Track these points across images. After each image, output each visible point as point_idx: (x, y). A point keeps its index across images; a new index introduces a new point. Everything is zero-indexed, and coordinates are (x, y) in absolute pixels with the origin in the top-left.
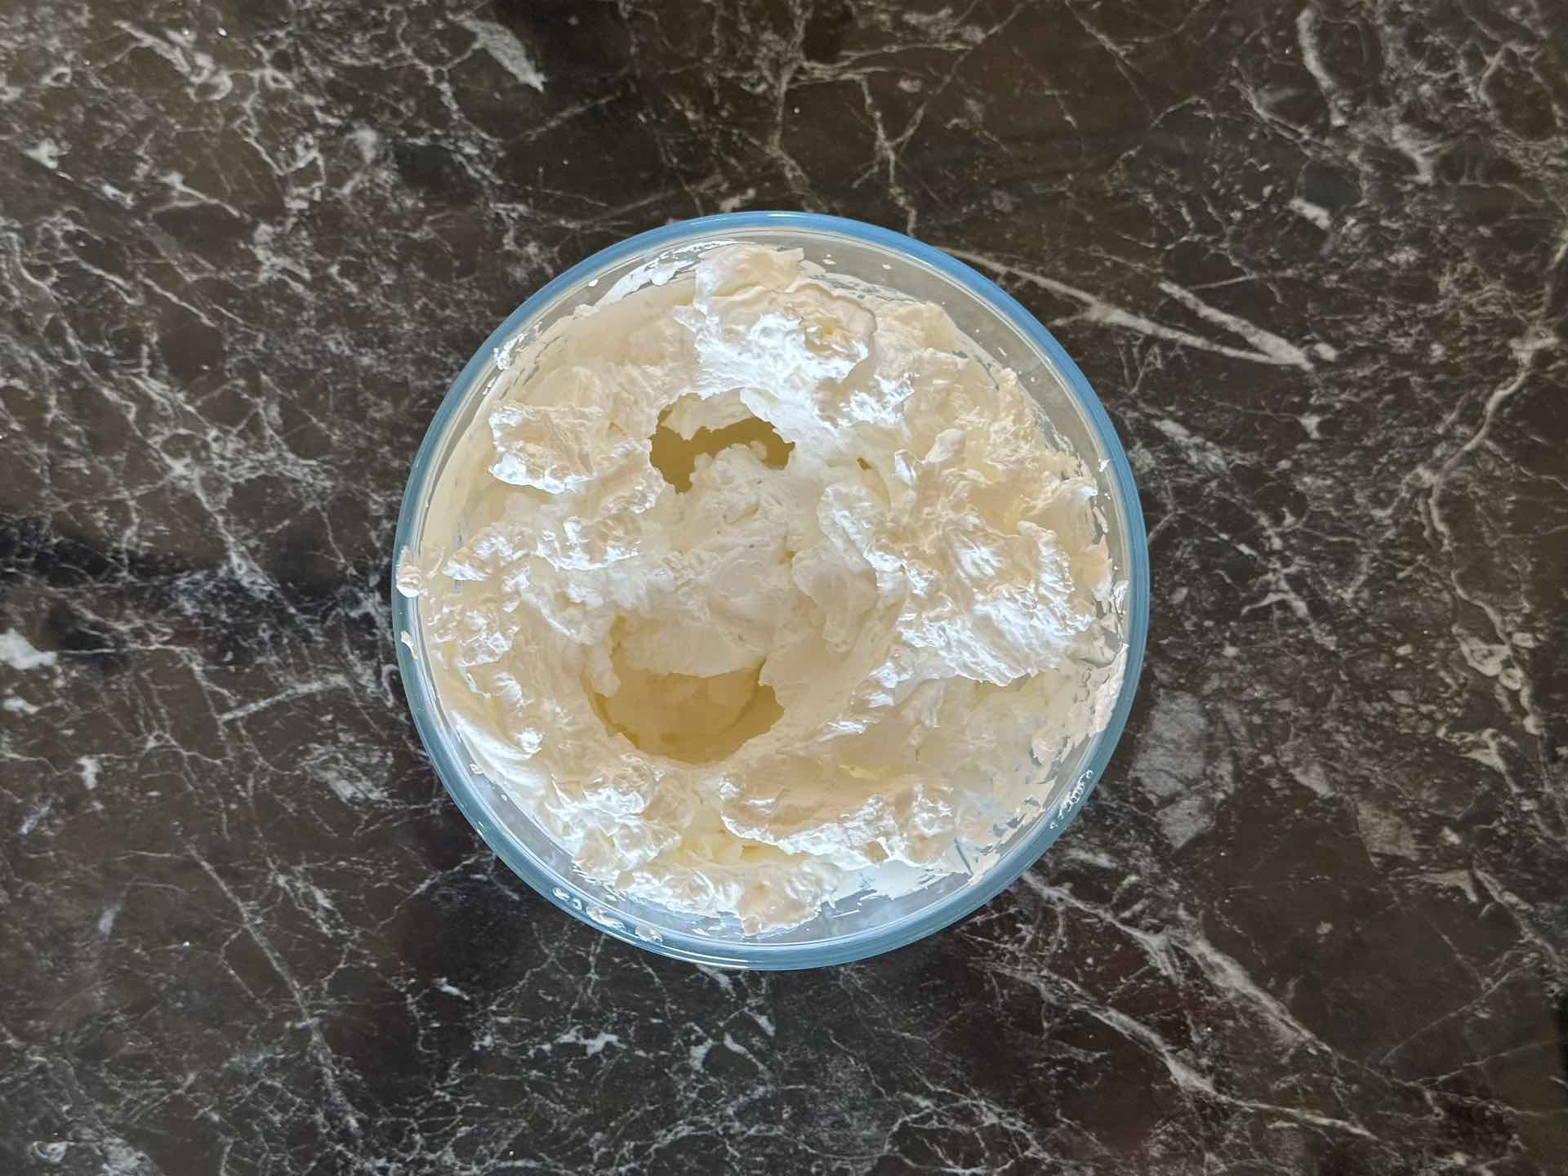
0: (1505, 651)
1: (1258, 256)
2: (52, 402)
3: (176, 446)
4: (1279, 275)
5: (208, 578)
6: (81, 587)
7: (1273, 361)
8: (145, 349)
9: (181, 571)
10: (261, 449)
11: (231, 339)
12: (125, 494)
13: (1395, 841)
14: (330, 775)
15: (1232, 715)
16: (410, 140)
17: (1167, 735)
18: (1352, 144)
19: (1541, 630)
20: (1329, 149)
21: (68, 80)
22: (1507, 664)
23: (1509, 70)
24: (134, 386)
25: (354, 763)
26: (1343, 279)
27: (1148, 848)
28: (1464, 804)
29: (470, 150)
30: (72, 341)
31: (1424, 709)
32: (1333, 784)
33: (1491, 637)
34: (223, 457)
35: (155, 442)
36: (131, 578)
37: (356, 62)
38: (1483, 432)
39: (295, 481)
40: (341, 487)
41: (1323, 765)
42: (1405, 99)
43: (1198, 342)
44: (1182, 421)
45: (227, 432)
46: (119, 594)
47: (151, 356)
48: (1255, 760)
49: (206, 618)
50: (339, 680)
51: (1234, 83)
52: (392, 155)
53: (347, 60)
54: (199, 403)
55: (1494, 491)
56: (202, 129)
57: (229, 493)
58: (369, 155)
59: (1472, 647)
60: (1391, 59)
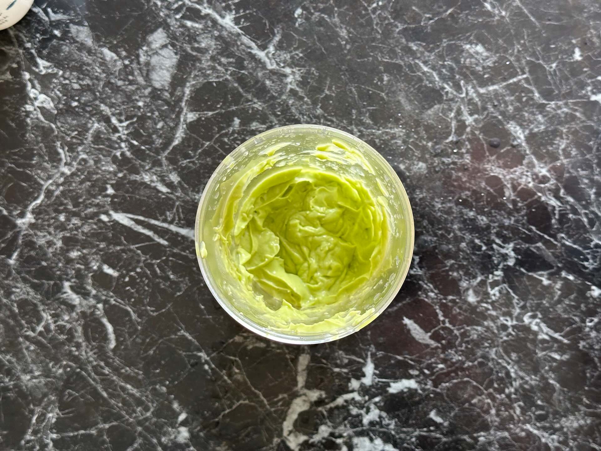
0: (37, 104)
1: (130, 254)
2: (593, 196)
3: (544, 180)
4: (122, 247)
5: (532, 129)
6: (581, 125)
7: (125, 214)
8: (557, 217)
9: (542, 132)
10: (512, 179)
11: (524, 221)
12: (565, 161)
13: (78, 31)
14: (485, 54)
15: (140, 80)
16: (454, 298)
17: (165, 71)
18: (95, 297)
19: (23, 112)
20: (103, 295)
21: (588, 320)
22: (36, 99)
23: (34, 325)
24: (561, 202)
25: (476, 59)
26: (98, 246)
27: (172, 28)
28: (52, 45)
29: (432, 294)
30: (585, 220)
31: (67, 82)
32: (101, 53)
33: (42, 109)
34: (527, 176)
35: (553, 181)
36: (562, 128)
37: (476, 327)
38: (45, 187)
39: (499, 167)
40: (481, 165)
41: (105, 60)
42: (74, 315)
43: (153, 222)
44: (159, 191)
45: (525, 185)
46: (567, 122)
47: (555, 214)
48: (131, 62)
49: (533, 114)
50: (482, 91)
51: (139, 320)
52: (462, 292)
53: (479, 328)
54: (536, 197)
55: (41, 165)
56: (536, 302)
57: (525, 162)
58: (471, 292)
59: (49, 105)
60: (80, 329)
